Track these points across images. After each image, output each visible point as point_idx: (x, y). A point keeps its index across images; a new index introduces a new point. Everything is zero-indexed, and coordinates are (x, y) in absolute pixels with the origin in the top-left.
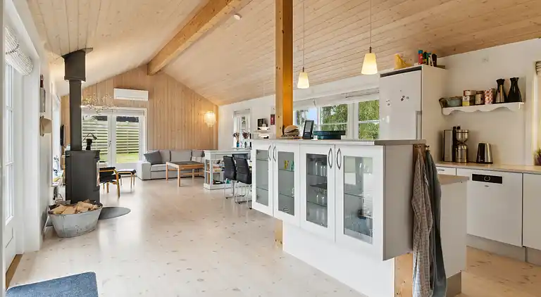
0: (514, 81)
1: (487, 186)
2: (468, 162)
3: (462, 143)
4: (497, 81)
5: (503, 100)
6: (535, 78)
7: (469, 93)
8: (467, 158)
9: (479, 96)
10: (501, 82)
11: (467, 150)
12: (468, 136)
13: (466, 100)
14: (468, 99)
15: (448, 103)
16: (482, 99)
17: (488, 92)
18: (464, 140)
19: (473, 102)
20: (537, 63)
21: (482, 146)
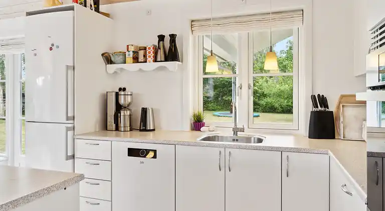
0: (173, 37)
1: (143, 162)
2: (131, 130)
3: (125, 108)
4: (158, 36)
5: (163, 59)
6: (191, 37)
7: (132, 49)
8: (130, 125)
9: (141, 53)
10: (161, 38)
11: (130, 115)
12: (132, 99)
13: (130, 56)
14: (131, 56)
15: (113, 59)
16: (144, 56)
17: (149, 48)
18: (127, 103)
19: (136, 59)
20: (192, 21)
21: (144, 111)
